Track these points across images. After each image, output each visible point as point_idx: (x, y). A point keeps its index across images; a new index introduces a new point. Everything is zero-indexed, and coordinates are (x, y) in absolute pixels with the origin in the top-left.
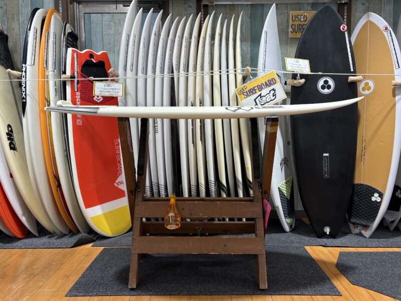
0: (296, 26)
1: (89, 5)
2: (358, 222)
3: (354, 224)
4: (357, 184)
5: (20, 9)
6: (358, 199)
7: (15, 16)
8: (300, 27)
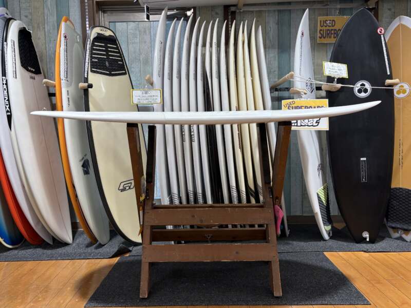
0: (325, 31)
1: (114, 14)
2: (398, 226)
3: (393, 228)
4: (396, 188)
5: (46, 18)
6: (398, 204)
7: (40, 25)
8: (329, 32)
